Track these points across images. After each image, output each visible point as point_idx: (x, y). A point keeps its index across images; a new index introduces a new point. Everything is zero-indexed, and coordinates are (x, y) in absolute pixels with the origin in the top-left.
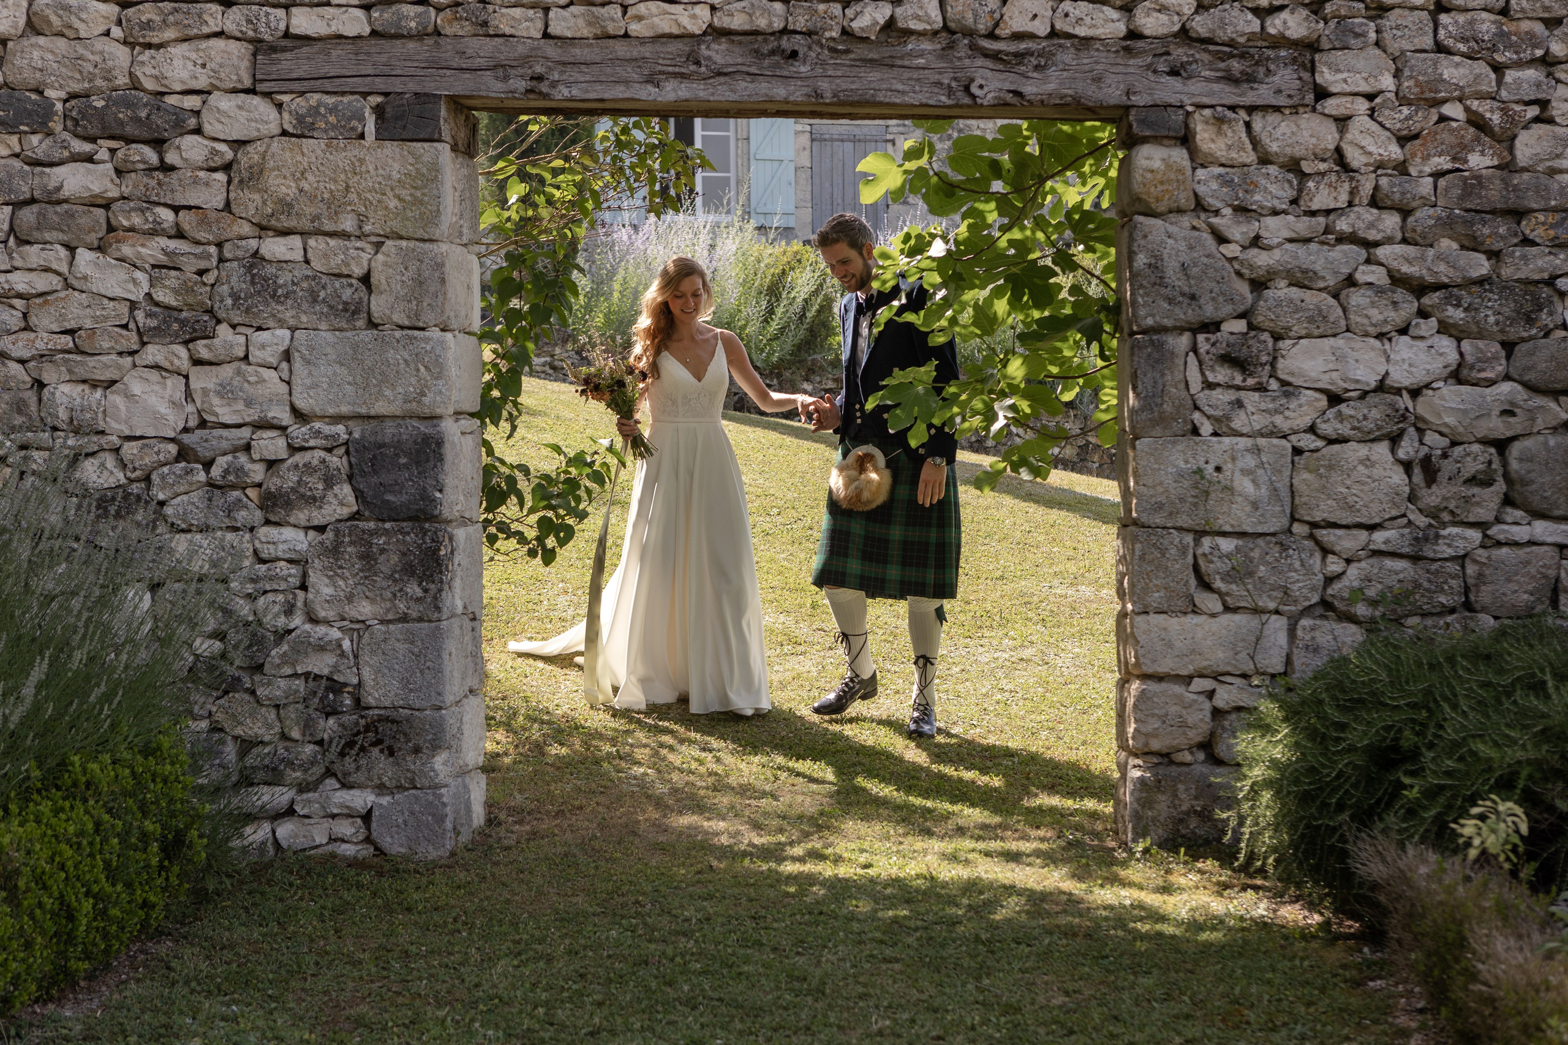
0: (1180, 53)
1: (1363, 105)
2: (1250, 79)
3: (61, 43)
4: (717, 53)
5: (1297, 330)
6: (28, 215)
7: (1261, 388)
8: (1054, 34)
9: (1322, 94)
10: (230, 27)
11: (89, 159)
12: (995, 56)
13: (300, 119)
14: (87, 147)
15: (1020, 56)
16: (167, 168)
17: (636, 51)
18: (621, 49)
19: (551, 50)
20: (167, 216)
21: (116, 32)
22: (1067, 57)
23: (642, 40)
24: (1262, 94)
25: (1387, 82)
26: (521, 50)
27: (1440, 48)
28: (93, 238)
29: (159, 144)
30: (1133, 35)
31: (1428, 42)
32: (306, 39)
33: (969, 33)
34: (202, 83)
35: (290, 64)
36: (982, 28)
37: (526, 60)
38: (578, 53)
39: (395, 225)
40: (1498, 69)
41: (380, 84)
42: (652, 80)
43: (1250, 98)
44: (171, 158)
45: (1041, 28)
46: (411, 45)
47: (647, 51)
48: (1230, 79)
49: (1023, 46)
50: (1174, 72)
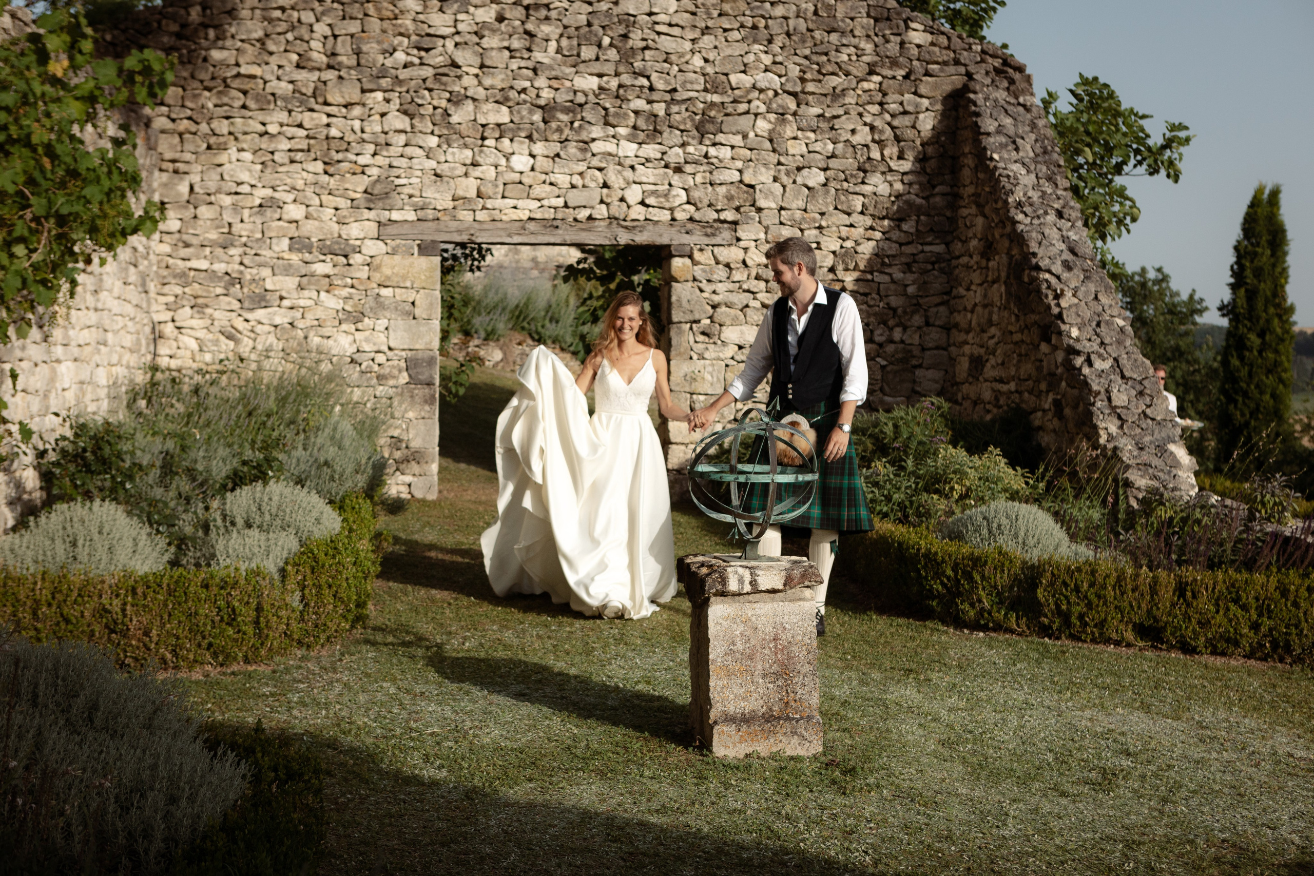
0: (690, 226)
1: (753, 244)
2: (713, 235)
3: (316, 223)
4: (531, 226)
5: (728, 323)
6: (305, 280)
7: (715, 343)
8: (646, 219)
9: (738, 240)
10: (371, 217)
11: (324, 261)
12: (626, 227)
13: (393, 249)
14: (323, 257)
15: (634, 227)
16: (349, 265)
17: (504, 226)
18: (499, 225)
19: (476, 225)
20: (349, 281)
21: (335, 219)
22: (650, 227)
23: (507, 222)
24: (717, 240)
25: (762, 236)
26: (466, 225)
27: (781, 223)
28: (326, 288)
29: (346, 256)
30: (673, 219)
31: (777, 221)
32: (396, 221)
33: (616, 219)
34: (361, 236)
35: (390, 230)
36: (622, 217)
37: (468, 229)
38: (485, 226)
39: (424, 285)
40: (802, 230)
41: (420, 237)
42: (509, 236)
43: (714, 242)
44: (351, 262)
45: (642, 218)
46: (430, 224)
47: (508, 226)
48: (707, 235)
49: (635, 224)
50: (687, 233)
